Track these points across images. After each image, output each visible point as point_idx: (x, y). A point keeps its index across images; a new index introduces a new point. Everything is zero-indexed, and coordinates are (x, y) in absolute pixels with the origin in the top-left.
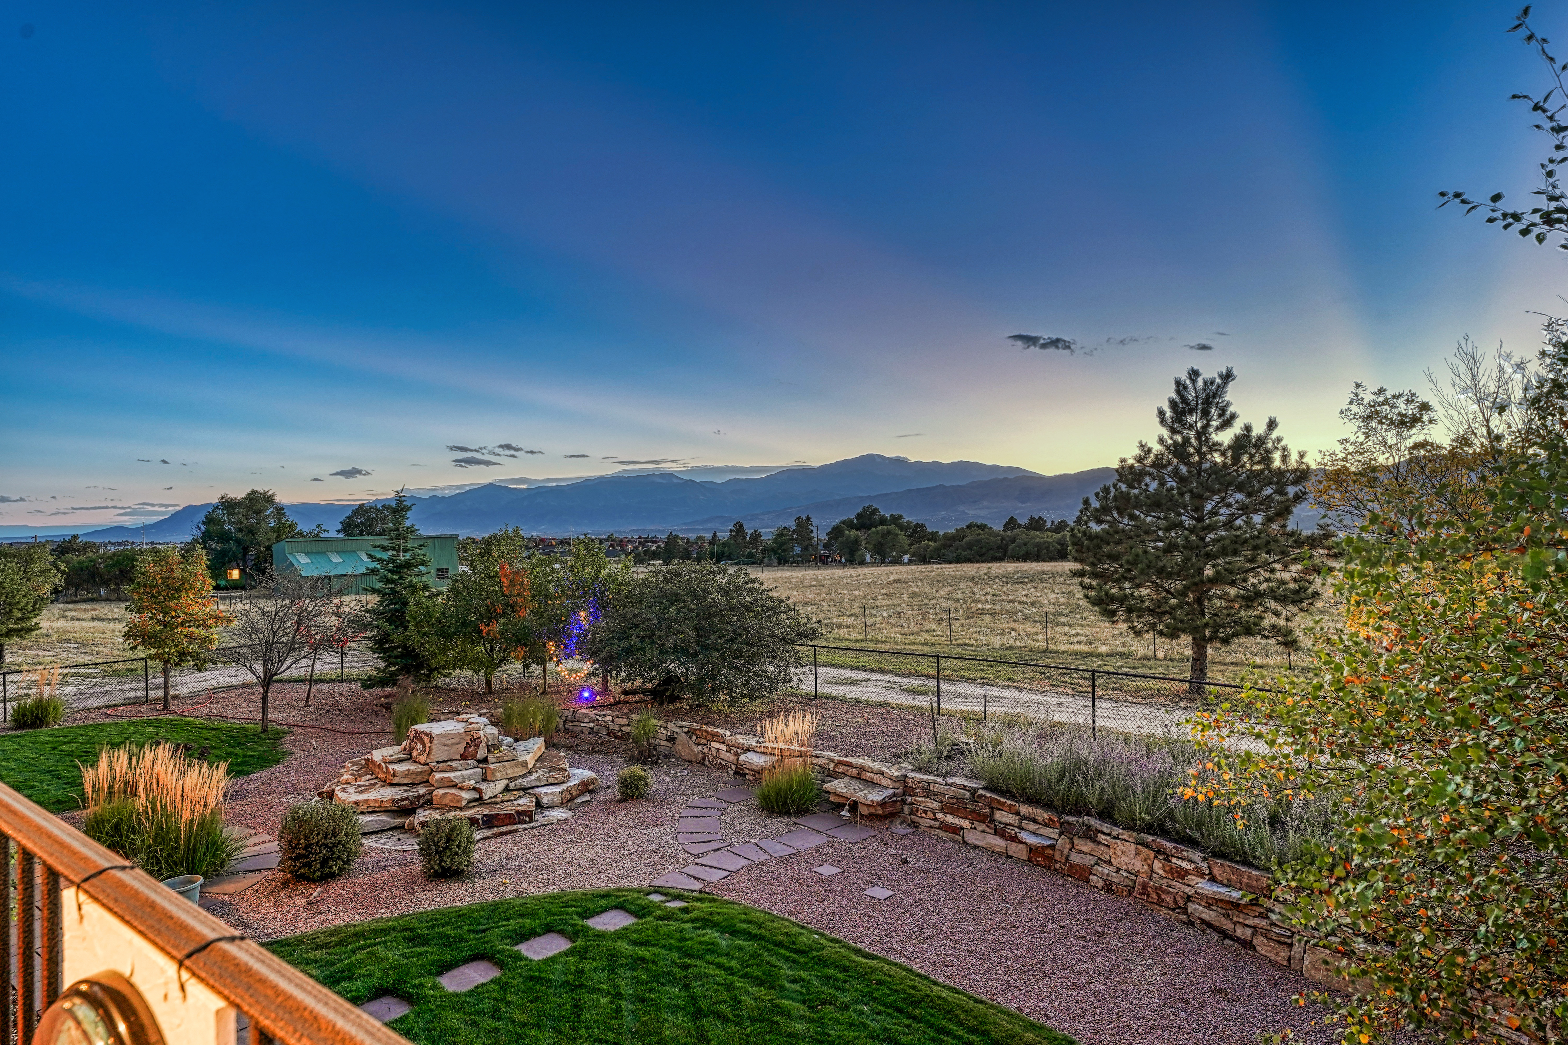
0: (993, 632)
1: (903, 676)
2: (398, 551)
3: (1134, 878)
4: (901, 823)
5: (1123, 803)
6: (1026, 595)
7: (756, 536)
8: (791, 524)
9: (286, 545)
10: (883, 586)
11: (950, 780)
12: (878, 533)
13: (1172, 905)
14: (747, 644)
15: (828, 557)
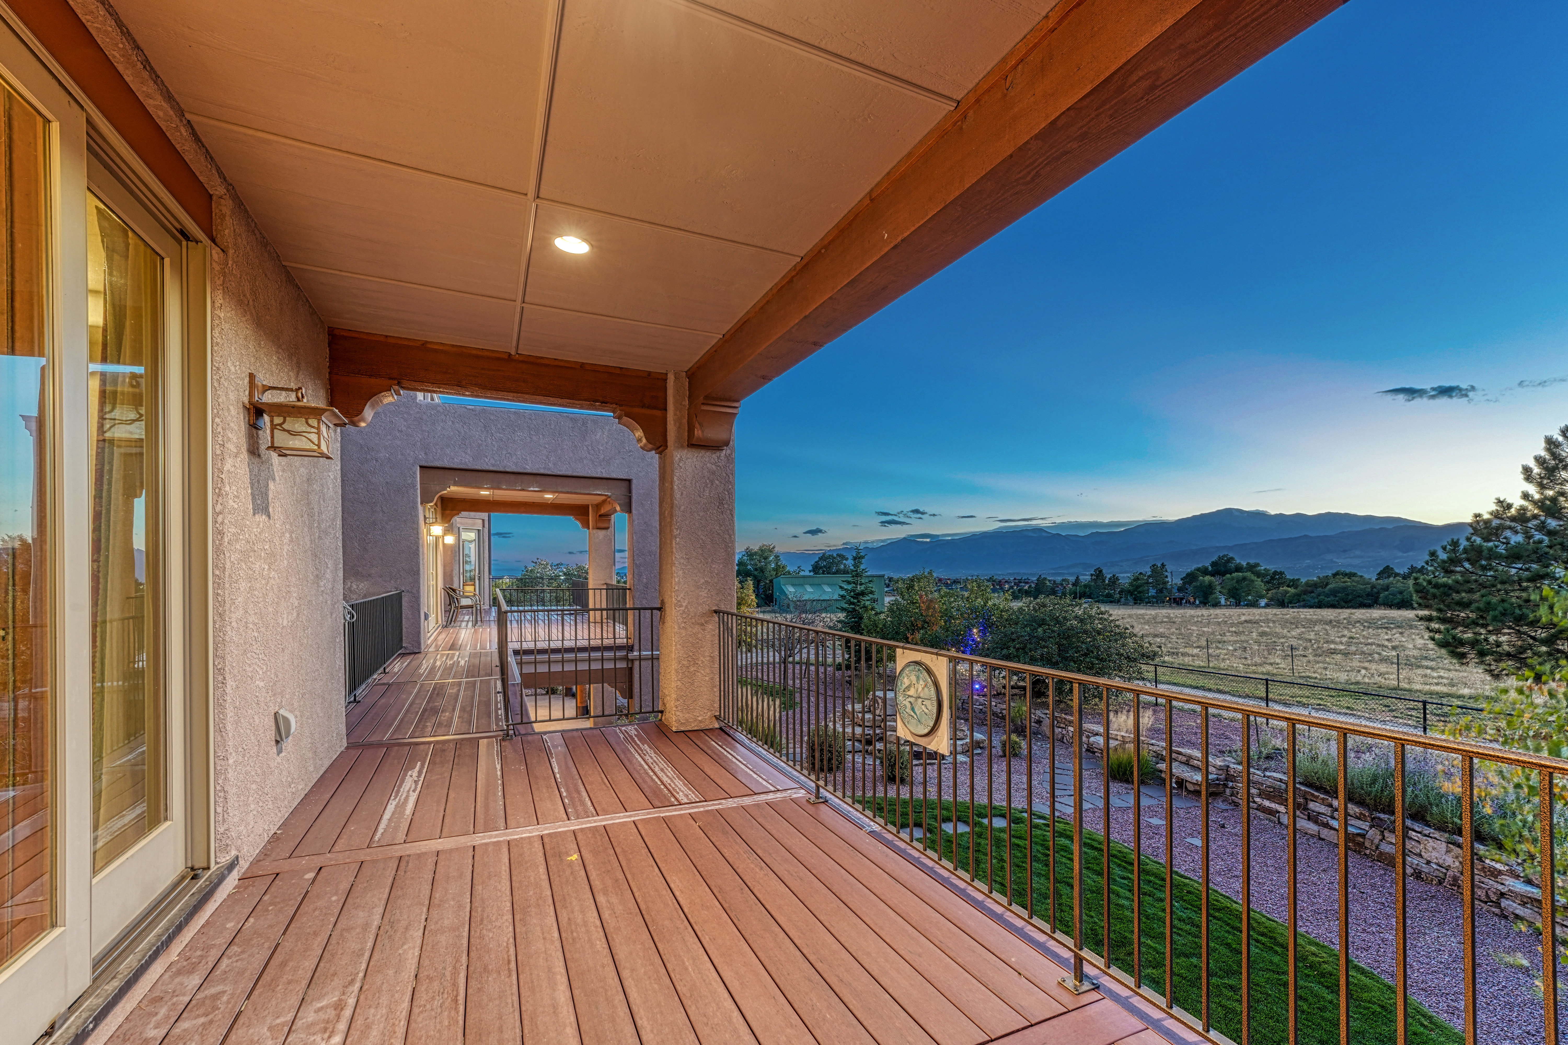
0: (1340, 668)
1: (1240, 696)
2: (856, 584)
3: (1444, 871)
4: (1223, 801)
5: (1435, 808)
6: (1388, 640)
7: (1114, 580)
8: (1148, 570)
9: (782, 580)
10: (1232, 625)
11: (1268, 774)
12: (1233, 579)
13: (1483, 898)
14: (1098, 659)
15: (1182, 599)
